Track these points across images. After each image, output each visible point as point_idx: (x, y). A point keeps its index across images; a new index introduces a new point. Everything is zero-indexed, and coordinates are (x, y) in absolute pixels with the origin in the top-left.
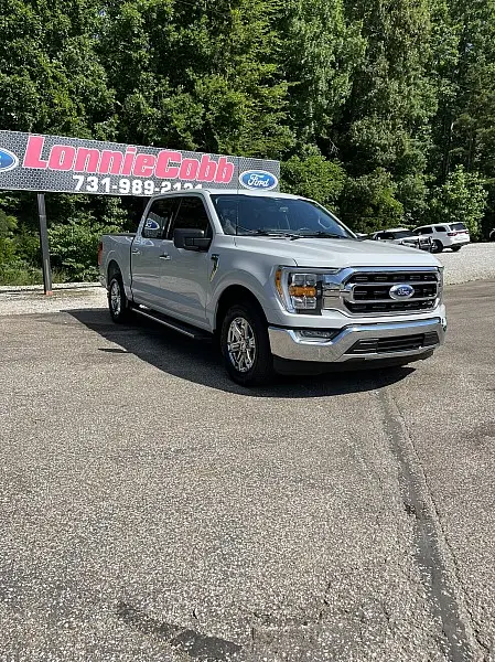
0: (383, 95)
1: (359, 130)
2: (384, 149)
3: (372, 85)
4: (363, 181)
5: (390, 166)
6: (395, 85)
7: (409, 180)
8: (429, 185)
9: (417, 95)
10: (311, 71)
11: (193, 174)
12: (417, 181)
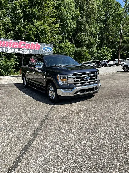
0: (85, 27)
1: (79, 36)
2: (85, 41)
3: (82, 25)
4: (80, 49)
5: (87, 45)
6: (88, 25)
7: (92, 49)
8: (98, 50)
9: (94, 27)
10: (66, 21)
11: (29, 47)
12: (94, 49)
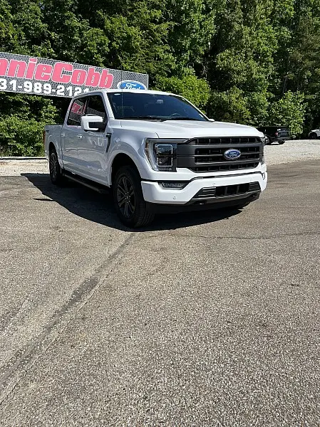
0: (239, 35)
2: (238, 73)
3: (232, 27)
4: (224, 96)
5: (242, 86)
6: (248, 29)
7: (256, 96)
8: (270, 100)
9: (264, 37)
10: (188, 16)
12: (262, 97)
